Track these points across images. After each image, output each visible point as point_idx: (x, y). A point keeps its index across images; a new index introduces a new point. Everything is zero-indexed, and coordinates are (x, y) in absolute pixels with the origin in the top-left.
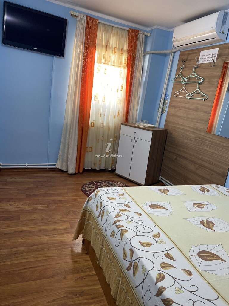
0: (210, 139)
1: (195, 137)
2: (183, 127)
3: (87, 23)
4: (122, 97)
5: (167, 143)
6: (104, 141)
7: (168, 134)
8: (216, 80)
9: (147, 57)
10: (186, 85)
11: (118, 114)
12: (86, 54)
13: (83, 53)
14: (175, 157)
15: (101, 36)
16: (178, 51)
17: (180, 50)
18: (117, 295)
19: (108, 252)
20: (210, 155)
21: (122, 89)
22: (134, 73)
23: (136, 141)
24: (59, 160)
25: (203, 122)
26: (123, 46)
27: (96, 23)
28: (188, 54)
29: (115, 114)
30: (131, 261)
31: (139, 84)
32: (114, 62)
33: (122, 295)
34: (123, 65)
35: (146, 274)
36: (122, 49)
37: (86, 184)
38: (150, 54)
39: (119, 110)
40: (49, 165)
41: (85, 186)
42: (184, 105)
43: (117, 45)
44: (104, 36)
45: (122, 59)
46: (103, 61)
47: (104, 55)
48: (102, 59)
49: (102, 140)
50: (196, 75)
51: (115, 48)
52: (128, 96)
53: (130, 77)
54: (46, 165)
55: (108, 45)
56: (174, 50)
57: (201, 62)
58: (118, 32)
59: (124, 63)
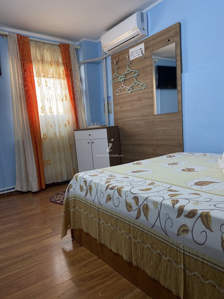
0: (158, 120)
1: (145, 123)
2: (131, 119)
3: (19, 41)
4: (68, 106)
5: (121, 138)
6: (60, 151)
7: (120, 130)
8: (149, 69)
9: (82, 68)
10: (124, 81)
11: (69, 122)
12: (24, 70)
13: (21, 69)
14: (132, 148)
15: (35, 52)
16: (109, 56)
17: (110, 55)
18: (132, 255)
19: (108, 221)
20: (163, 133)
21: (66, 98)
22: (74, 83)
23: (93, 142)
24: (17, 182)
25: (149, 107)
26: (58, 59)
27: (28, 40)
28: (119, 56)
29: (65, 123)
30: (139, 207)
31: (81, 92)
32: (53, 74)
33: (138, 250)
34: (62, 76)
35: (159, 207)
36: (58, 62)
37: (53, 196)
38: (84, 64)
39: (69, 119)
40: (7, 190)
41: (54, 198)
42: (127, 100)
43: (52, 59)
44: (38, 52)
45: (59, 71)
46: (42, 74)
47: (42, 68)
48: (40, 73)
49: (59, 151)
50: (131, 70)
51: (50, 61)
52: (73, 104)
53: (71, 86)
54: (4, 191)
55: (44, 58)
56: (105, 56)
57: (132, 58)
58: (50, 47)
59: (63, 75)
